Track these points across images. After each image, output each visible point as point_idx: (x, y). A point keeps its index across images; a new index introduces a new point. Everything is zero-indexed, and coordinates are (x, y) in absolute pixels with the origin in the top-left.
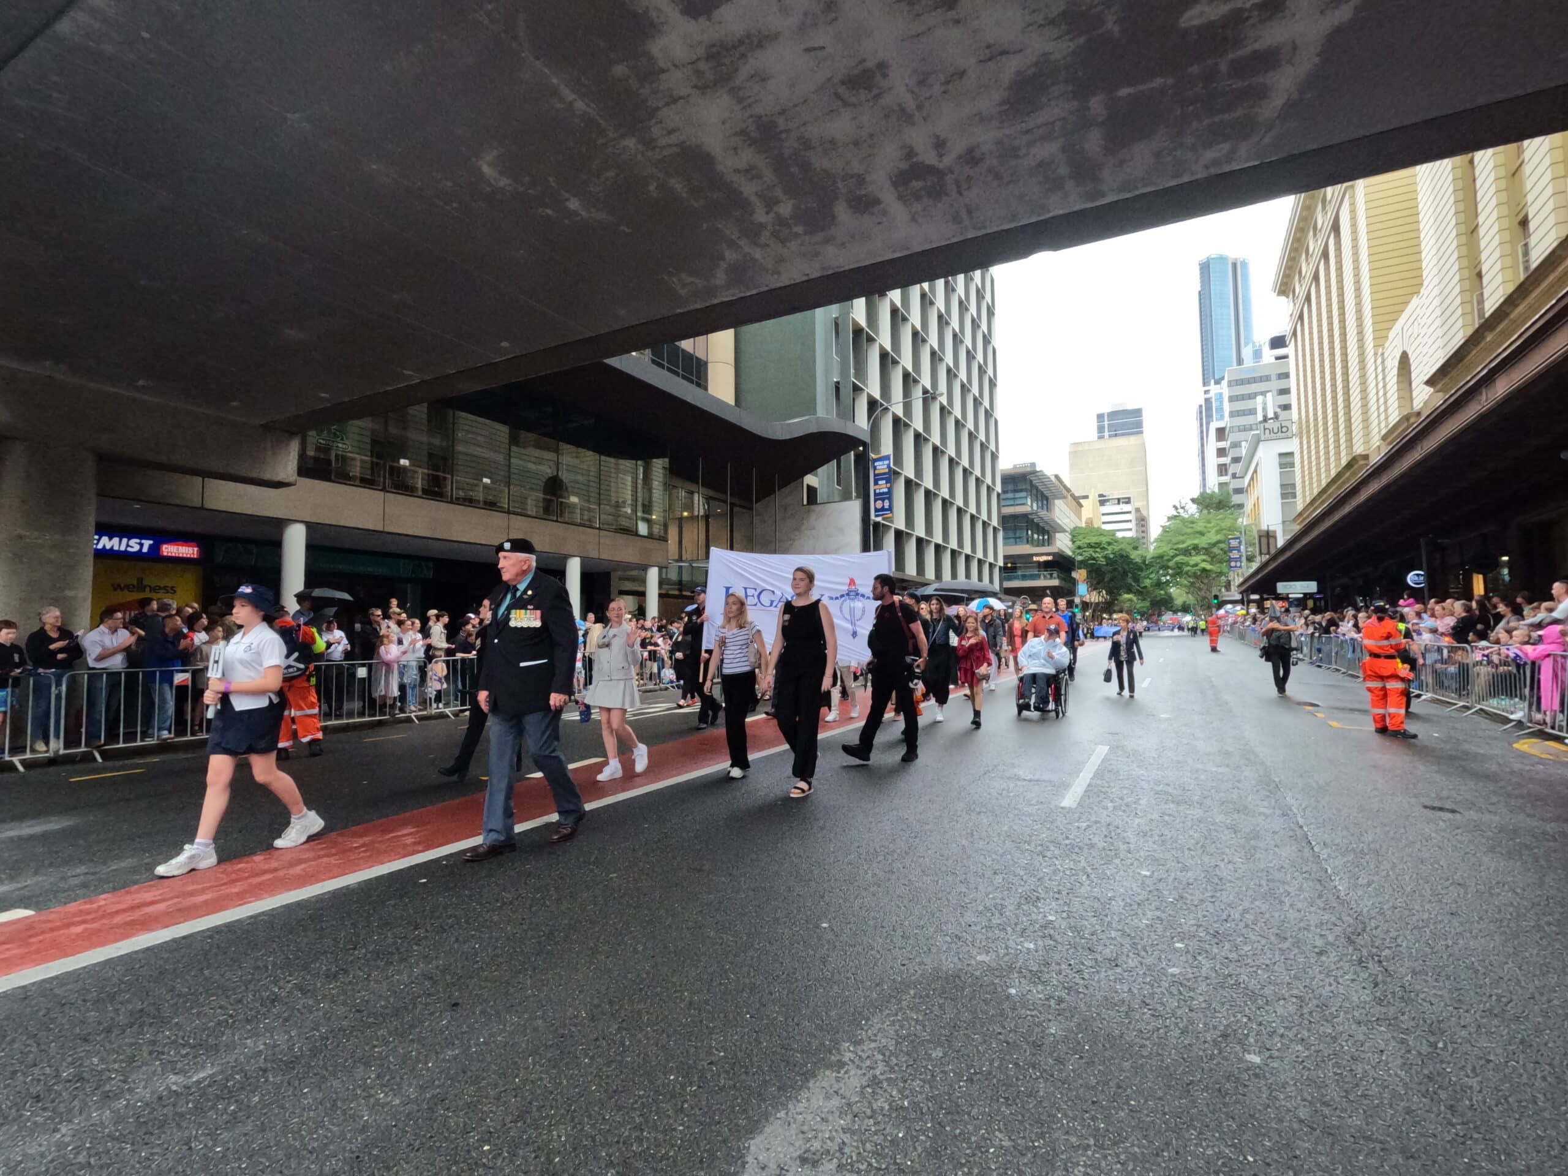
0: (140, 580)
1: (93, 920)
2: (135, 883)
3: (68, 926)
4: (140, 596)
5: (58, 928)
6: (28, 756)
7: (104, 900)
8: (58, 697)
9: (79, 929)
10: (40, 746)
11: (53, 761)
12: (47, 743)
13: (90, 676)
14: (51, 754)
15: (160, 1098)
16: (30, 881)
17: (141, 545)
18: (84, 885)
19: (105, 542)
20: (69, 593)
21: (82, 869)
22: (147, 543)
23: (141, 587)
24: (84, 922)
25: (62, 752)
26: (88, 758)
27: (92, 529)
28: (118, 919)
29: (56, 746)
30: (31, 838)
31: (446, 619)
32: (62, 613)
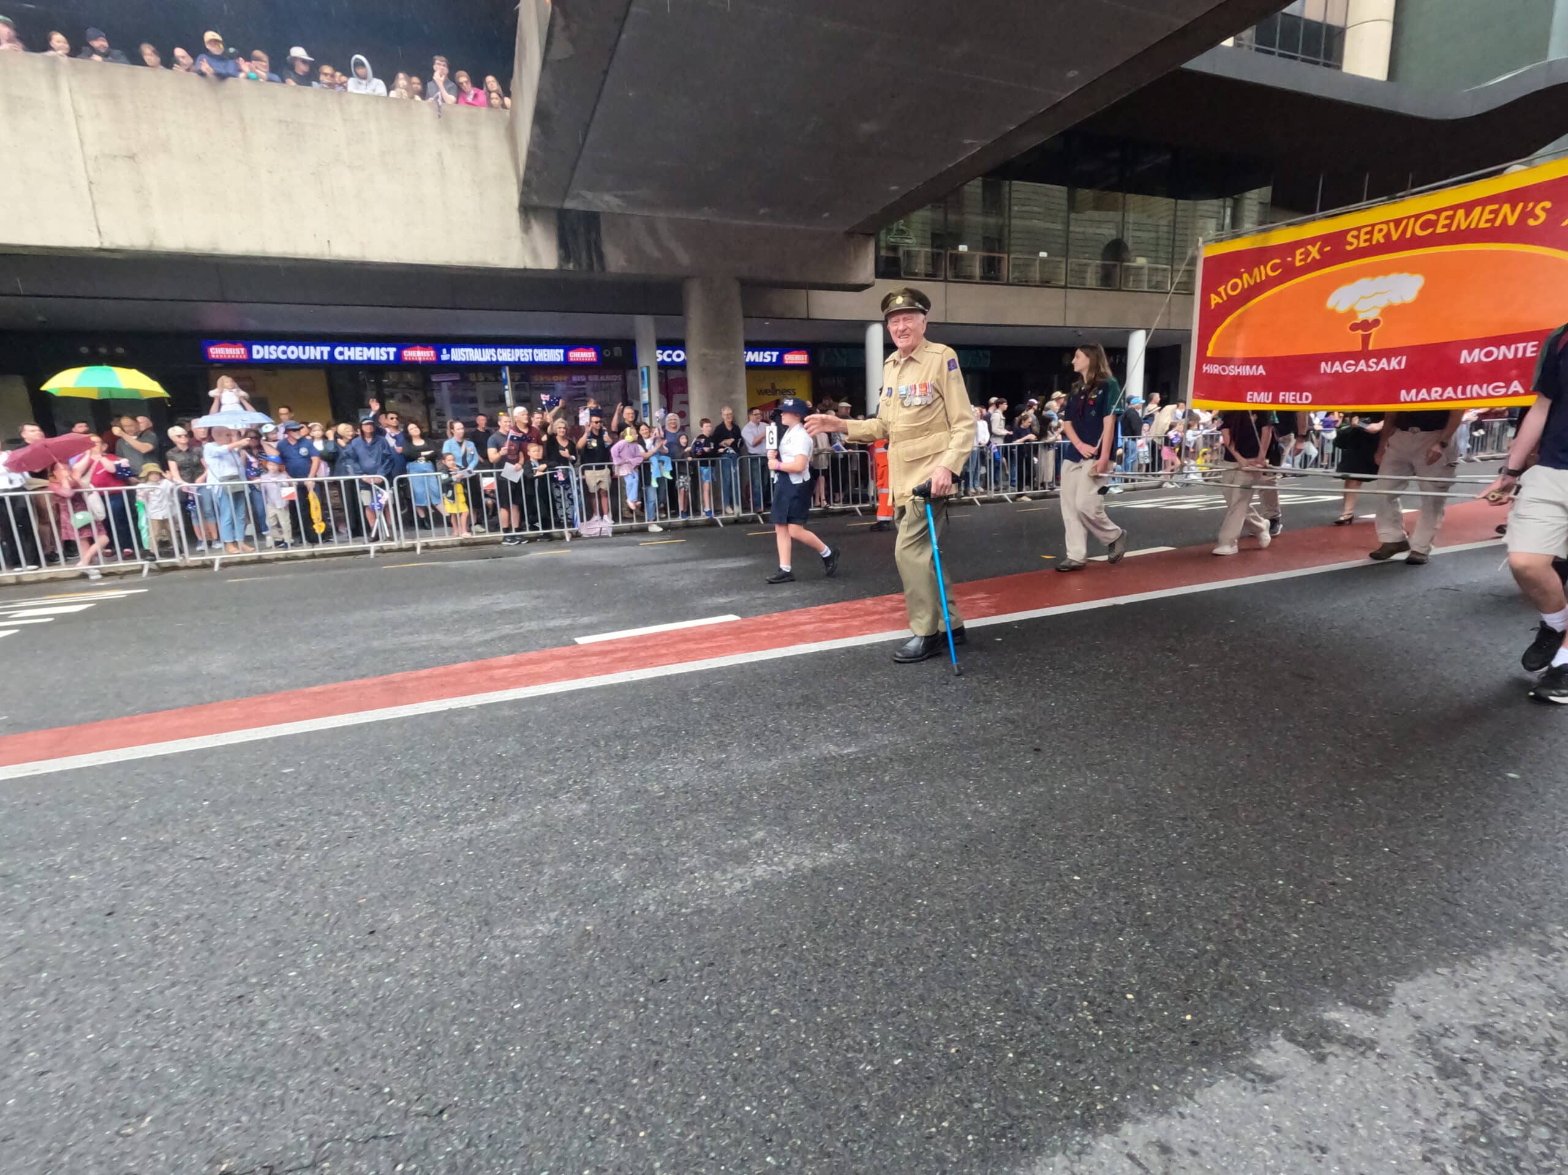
0: (773, 385)
1: (773, 629)
2: (793, 608)
3: (760, 630)
4: (773, 398)
5: (754, 631)
6: (724, 516)
7: (776, 616)
8: (735, 474)
9: (765, 633)
10: (729, 510)
11: (737, 521)
12: (733, 508)
13: (752, 460)
14: (735, 516)
15: (826, 759)
16: (734, 598)
17: (771, 356)
18: (764, 605)
19: (752, 357)
20: (733, 397)
21: (761, 594)
22: (775, 354)
23: (774, 390)
24: (767, 629)
25: (741, 515)
26: (755, 521)
27: (743, 347)
28: (787, 631)
29: (736, 511)
30: (732, 570)
31: (1005, 406)
32: (734, 411)
